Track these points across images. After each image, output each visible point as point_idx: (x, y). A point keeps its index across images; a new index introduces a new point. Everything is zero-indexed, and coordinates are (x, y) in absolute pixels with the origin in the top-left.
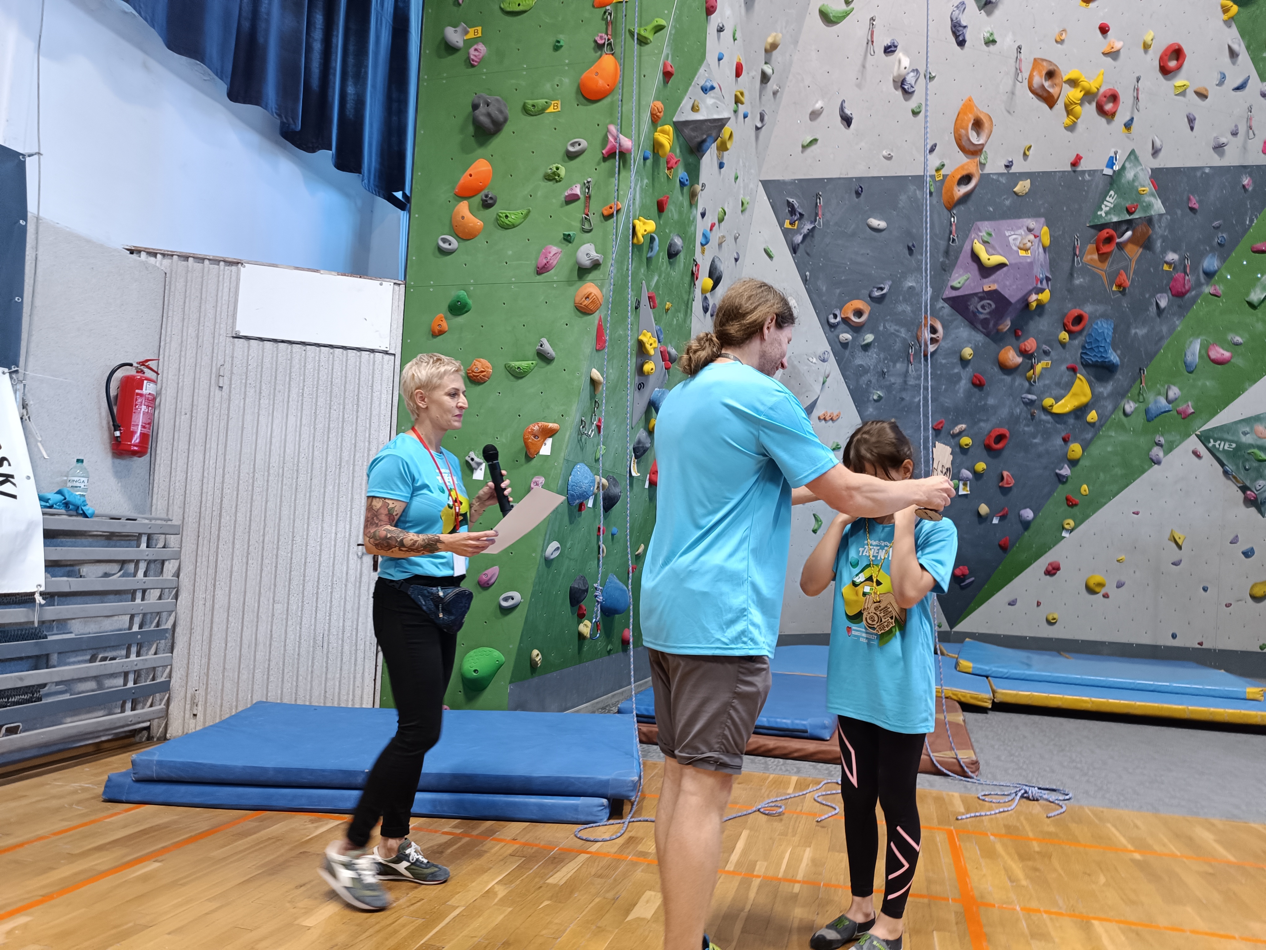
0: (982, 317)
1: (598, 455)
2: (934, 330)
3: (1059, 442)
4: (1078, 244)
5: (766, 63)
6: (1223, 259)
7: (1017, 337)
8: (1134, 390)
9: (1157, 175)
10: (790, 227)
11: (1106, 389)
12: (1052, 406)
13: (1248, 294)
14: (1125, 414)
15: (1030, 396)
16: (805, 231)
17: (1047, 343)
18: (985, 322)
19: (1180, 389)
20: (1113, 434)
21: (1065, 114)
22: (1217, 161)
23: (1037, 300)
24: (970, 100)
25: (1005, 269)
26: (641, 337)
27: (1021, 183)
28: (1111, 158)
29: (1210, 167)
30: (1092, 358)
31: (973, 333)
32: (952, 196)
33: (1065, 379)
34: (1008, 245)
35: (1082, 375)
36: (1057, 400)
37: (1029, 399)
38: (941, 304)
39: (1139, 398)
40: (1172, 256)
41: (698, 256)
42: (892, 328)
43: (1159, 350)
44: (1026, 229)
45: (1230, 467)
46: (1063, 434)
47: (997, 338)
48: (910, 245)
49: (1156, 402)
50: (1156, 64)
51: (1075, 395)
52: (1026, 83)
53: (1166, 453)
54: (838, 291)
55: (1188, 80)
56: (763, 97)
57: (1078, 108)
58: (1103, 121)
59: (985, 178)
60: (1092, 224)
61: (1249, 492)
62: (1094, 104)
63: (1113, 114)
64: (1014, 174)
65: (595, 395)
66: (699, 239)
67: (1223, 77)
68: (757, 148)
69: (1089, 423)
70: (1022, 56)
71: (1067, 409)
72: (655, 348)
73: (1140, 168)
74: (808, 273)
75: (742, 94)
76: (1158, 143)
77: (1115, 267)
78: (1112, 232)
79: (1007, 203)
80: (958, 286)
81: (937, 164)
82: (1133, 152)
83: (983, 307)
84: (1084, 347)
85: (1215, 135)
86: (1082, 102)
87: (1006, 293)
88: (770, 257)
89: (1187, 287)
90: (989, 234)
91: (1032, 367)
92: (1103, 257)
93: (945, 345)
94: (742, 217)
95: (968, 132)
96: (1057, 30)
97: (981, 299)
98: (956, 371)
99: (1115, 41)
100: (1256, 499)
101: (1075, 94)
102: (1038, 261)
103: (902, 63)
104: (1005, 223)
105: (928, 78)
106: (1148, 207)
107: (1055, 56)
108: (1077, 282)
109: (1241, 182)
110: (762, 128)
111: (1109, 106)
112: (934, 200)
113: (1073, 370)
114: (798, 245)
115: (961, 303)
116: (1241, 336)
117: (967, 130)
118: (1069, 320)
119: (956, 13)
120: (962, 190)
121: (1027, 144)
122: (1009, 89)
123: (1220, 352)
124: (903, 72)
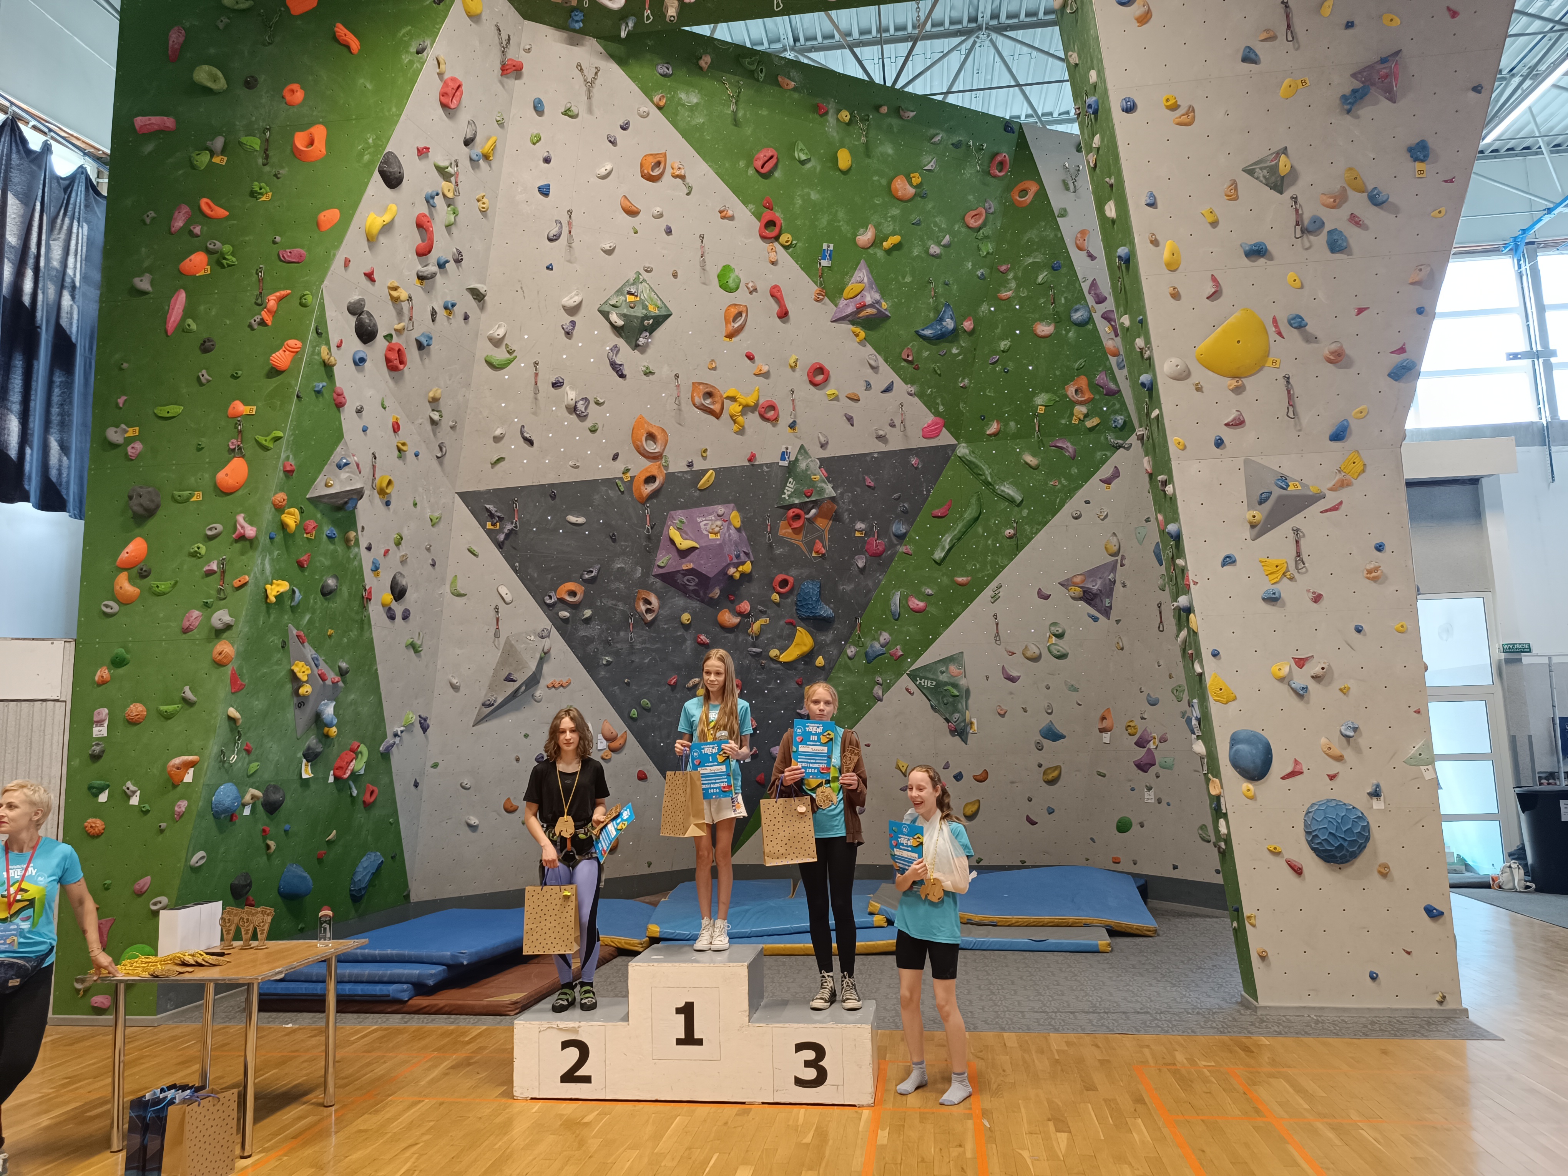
0: (691, 588)
1: (250, 772)
2: (647, 602)
3: (794, 685)
4: (768, 522)
5: (433, 410)
6: (911, 523)
7: (732, 602)
8: (853, 637)
9: (828, 464)
10: (492, 527)
11: (827, 637)
12: (778, 656)
13: (932, 553)
14: (850, 658)
15: (754, 650)
16: (506, 531)
17: (762, 603)
18: (694, 591)
19: (890, 635)
21: (731, 422)
22: (883, 448)
23: (738, 572)
24: (641, 417)
25: (698, 551)
26: (292, 669)
27: (705, 477)
28: (783, 453)
29: (877, 453)
30: (805, 613)
31: (688, 600)
32: (642, 494)
33: (786, 632)
34: (699, 530)
35: (801, 627)
36: (782, 650)
37: (755, 652)
38: (652, 580)
39: (859, 643)
40: (860, 525)
41: (370, 582)
42: (610, 603)
43: (869, 602)
44: (716, 515)
45: (935, 702)
46: (798, 679)
47: (714, 604)
48: (611, 534)
49: (872, 646)
50: (806, 378)
51: (798, 644)
52: (689, 403)
53: (885, 691)
54: (550, 576)
55: (837, 389)
56: (437, 435)
57: (740, 419)
58: (768, 425)
59: (670, 477)
60: (779, 505)
61: (952, 724)
62: (757, 413)
63: (776, 420)
64: (697, 471)
65: (236, 729)
66: (367, 567)
67: (869, 384)
68: (443, 470)
69: (819, 667)
70: (681, 382)
71: (793, 658)
73: (810, 459)
74: (517, 564)
75: (404, 444)
76: (822, 439)
77: (810, 537)
78: (797, 511)
79: (696, 494)
80: (662, 565)
81: (622, 468)
82: (802, 447)
83: (688, 580)
84: (796, 604)
85: (874, 428)
86: (744, 413)
87: (704, 570)
88: (475, 555)
89: (881, 548)
90: (681, 522)
91: (751, 625)
92: (797, 531)
93: (665, 612)
94: (435, 530)
95: (643, 445)
96: (709, 360)
97: (685, 575)
98: (679, 634)
99: (763, 365)
100: (958, 729)
101: (735, 408)
102: (730, 540)
103: (571, 395)
104: (695, 511)
105: (598, 403)
106: (822, 491)
107: (711, 379)
108: (778, 552)
109: (909, 462)
110: (442, 456)
111: (771, 414)
112: (627, 497)
113: (792, 625)
114: (503, 542)
115: (669, 578)
116: (931, 589)
117: (641, 442)
118: (775, 584)
119: (611, 355)
120: (651, 488)
121: (703, 447)
122: (675, 408)
123: (917, 603)
124: (573, 403)
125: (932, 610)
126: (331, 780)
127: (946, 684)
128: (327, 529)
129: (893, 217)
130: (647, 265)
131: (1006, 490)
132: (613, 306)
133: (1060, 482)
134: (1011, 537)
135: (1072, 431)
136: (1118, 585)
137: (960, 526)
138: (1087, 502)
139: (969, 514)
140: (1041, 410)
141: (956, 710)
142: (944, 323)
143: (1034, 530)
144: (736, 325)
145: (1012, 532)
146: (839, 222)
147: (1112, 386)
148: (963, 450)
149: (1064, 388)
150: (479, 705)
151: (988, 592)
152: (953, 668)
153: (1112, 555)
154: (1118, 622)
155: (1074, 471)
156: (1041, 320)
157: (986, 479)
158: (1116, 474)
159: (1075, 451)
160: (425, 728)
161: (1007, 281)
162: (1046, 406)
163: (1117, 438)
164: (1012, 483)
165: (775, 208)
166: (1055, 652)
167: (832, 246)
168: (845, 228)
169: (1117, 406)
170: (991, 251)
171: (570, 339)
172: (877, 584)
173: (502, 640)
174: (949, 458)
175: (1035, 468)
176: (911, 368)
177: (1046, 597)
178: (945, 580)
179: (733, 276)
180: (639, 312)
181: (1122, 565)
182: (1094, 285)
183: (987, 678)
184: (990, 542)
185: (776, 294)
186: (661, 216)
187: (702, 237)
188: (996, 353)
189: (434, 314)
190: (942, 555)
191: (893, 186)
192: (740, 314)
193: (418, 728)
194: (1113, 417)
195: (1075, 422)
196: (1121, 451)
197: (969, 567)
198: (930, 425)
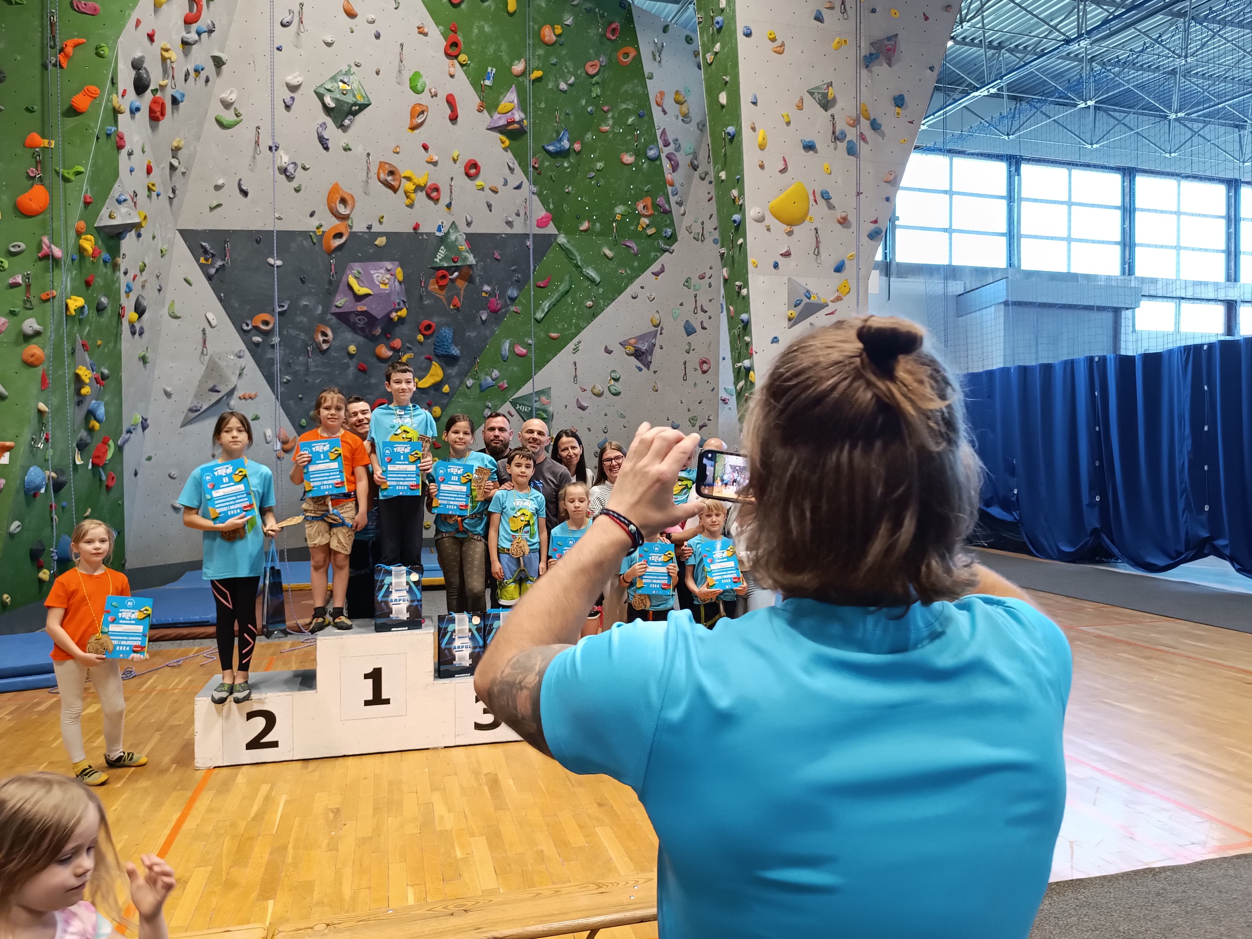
0: (360, 326)
1: (47, 457)
2: (324, 334)
4: (423, 279)
5: (173, 157)
6: (520, 289)
7: (388, 339)
8: (472, 372)
9: (471, 239)
10: (205, 262)
11: (453, 371)
13: (534, 313)
14: (468, 387)
16: (217, 266)
17: (410, 341)
18: (362, 330)
19: (499, 372)
20: (460, 400)
21: (405, 198)
22: (509, 231)
23: (397, 316)
24: (336, 184)
25: (371, 297)
26: (78, 372)
27: (379, 239)
28: (440, 226)
29: (506, 234)
30: (440, 352)
31: (355, 336)
32: (329, 246)
33: (424, 365)
34: (373, 280)
35: (436, 362)
38: (329, 316)
39: (475, 377)
40: (487, 288)
41: (124, 301)
42: (295, 333)
43: (485, 346)
44: (385, 269)
46: (427, 401)
47: (374, 340)
48: (303, 277)
49: (485, 380)
50: (463, 170)
51: (432, 375)
52: (375, 176)
54: (248, 307)
55: (484, 181)
56: (173, 178)
57: (413, 196)
58: (431, 203)
59: (353, 235)
60: (432, 267)
62: (424, 192)
63: (438, 200)
64: (374, 233)
65: (42, 419)
66: (123, 289)
67: (506, 181)
68: (171, 210)
69: (445, 393)
70: (371, 160)
71: (427, 385)
72: (89, 378)
73: (459, 233)
74: (222, 295)
75: (153, 185)
76: (469, 219)
77: (450, 294)
78: (445, 272)
79: (371, 251)
80: (340, 305)
81: (317, 224)
82: (453, 223)
83: (359, 320)
84: (435, 345)
85: (506, 215)
86: (415, 191)
87: (374, 313)
88: (190, 284)
89: (499, 307)
90: (359, 273)
92: (441, 288)
93: (337, 343)
94: (162, 260)
95: (336, 207)
96: (394, 146)
97: (357, 315)
98: (345, 361)
99: (434, 155)
101: (410, 186)
102: (395, 290)
103: (284, 159)
104: (370, 265)
105: (304, 168)
106: (466, 259)
107: (394, 161)
108: (426, 303)
109: (525, 243)
110: (175, 197)
111: (434, 194)
112: (317, 248)
113: (430, 359)
114: (213, 275)
115: (343, 317)
116: (532, 339)
117: (336, 204)
118: (422, 327)
119: (320, 129)
120: (338, 242)
121: (382, 215)
122: (364, 178)
123: (521, 350)
124: (285, 165)
125: (531, 355)
126: (90, 467)
127: (538, 409)
128: (104, 254)
129: (538, 56)
130: (358, 61)
131: (590, 273)
132: (329, 90)
133: (626, 271)
134: (590, 307)
135: (637, 236)
136: (657, 347)
137: (556, 296)
138: (642, 288)
139: (562, 288)
140: (618, 217)
142: (562, 143)
143: (605, 304)
144: (419, 121)
145: (591, 303)
146: (502, 52)
147: (667, 207)
148: (562, 239)
149: (636, 204)
150: (186, 410)
151: (571, 346)
152: (544, 398)
153: (655, 326)
154: (655, 372)
155: (636, 264)
156: (627, 151)
157: (577, 263)
158: (662, 270)
159: (638, 250)
160: (144, 428)
161: (607, 119)
162: (622, 215)
163: (665, 244)
164: (593, 268)
165: (459, 33)
166: (613, 391)
167: (494, 70)
168: (505, 58)
169: (668, 222)
170: (599, 94)
171: (288, 111)
172: (492, 333)
173: (206, 358)
174: (552, 244)
175: (611, 259)
176: (535, 173)
177: (610, 352)
178: (542, 334)
179: (421, 81)
180: (350, 99)
181: (661, 334)
182: (664, 132)
183: (565, 406)
184: (575, 309)
185: (451, 101)
186: (373, 22)
187: (402, 45)
188: (592, 170)
189: (187, 75)
190: (542, 316)
191: (542, 32)
192: (423, 112)
193: (139, 429)
194: (664, 229)
195: (640, 229)
196: (667, 253)
197: (560, 327)
198: (542, 218)
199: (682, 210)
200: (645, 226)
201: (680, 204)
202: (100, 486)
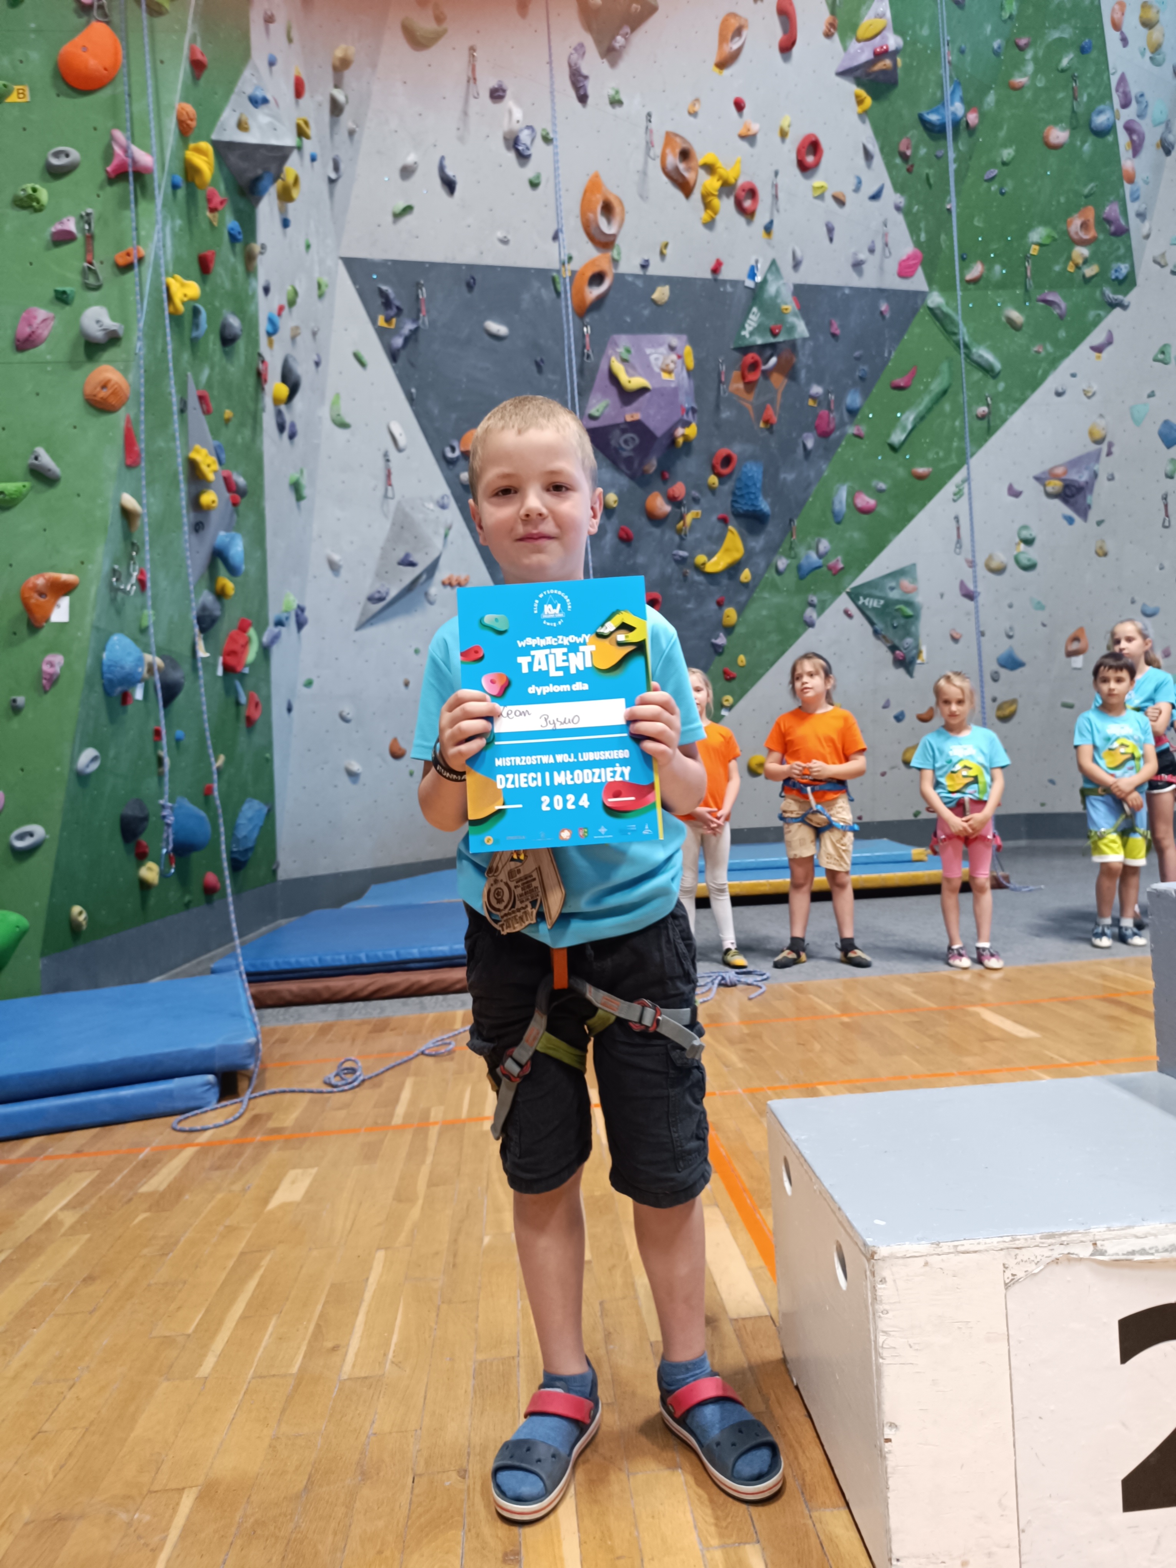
0: (625, 454)
1: (145, 623)
3: (714, 606)
4: (723, 368)
5: (336, 83)
6: (866, 394)
7: (664, 480)
8: (786, 545)
9: (800, 292)
10: (385, 325)
11: (758, 543)
12: (704, 564)
13: (889, 435)
14: (779, 572)
15: (681, 553)
16: (406, 332)
17: (696, 488)
18: (629, 461)
19: (831, 542)
20: (766, 595)
21: (701, 206)
22: (856, 281)
23: (684, 435)
24: (597, 175)
25: (648, 395)
26: (193, 455)
27: (659, 289)
28: (753, 267)
29: (851, 288)
30: (743, 507)
31: (617, 475)
32: (583, 299)
33: (717, 532)
34: (649, 365)
35: (734, 526)
36: (710, 556)
37: (681, 556)
39: (791, 553)
40: (816, 390)
41: (264, 349)
43: (808, 497)
44: (666, 347)
45: (879, 626)
46: (717, 597)
47: (646, 482)
48: (538, 359)
49: (807, 557)
50: (793, 157)
51: (727, 550)
52: (658, 162)
53: (820, 614)
54: (454, 416)
55: (825, 181)
56: (336, 136)
57: (716, 202)
58: (741, 220)
59: (619, 278)
60: (737, 346)
61: (898, 652)
62: (732, 199)
63: (752, 214)
64: (651, 277)
65: (131, 533)
66: (263, 326)
67: (860, 182)
68: (332, 208)
69: (743, 584)
70: (653, 125)
71: (720, 568)
72: (215, 472)
73: (781, 282)
74: (413, 390)
75: (306, 123)
76: (799, 254)
77: (761, 399)
78: (756, 356)
79: (646, 312)
80: (596, 414)
81: (563, 255)
82: (773, 263)
83: (626, 442)
84: (734, 494)
85: (853, 250)
86: (720, 194)
87: (651, 424)
88: (363, 364)
89: (831, 426)
90: (628, 351)
91: (682, 517)
92: (750, 386)
94: (320, 304)
95: (596, 217)
96: (690, 99)
97: (624, 431)
99: (752, 121)
100: (904, 658)
101: (712, 183)
102: (683, 387)
103: (513, 114)
104: (644, 338)
105: (546, 139)
106: (792, 328)
107: (689, 132)
108: (724, 415)
109: (879, 307)
110: (337, 182)
111: (748, 203)
112: (563, 302)
113: (724, 521)
114: (398, 350)
115: (601, 437)
116: (884, 482)
117: (595, 214)
118: (717, 461)
119: (575, 57)
120: (594, 292)
121: (663, 240)
122: (640, 167)
123: (865, 500)
124: (516, 127)
125: (883, 510)
126: (220, 672)
127: (898, 602)
128: (230, 222)
131: (985, 356)
133: (1045, 348)
134: (982, 418)
135: (1067, 281)
136: (1103, 478)
137: (926, 400)
138: (1073, 375)
139: (936, 386)
140: (1034, 250)
141: (908, 634)
142: (951, 109)
143: (1010, 409)
144: (734, 49)
145: (985, 410)
147: (1123, 222)
148: (936, 299)
149: (1066, 221)
150: (364, 600)
151: (950, 488)
152: (905, 582)
153: (1095, 443)
154: (1099, 523)
155: (1062, 333)
156: (1056, 122)
157: (962, 339)
158: (1109, 342)
159: (1066, 307)
160: (300, 625)
161: (1023, 62)
162: (1040, 245)
163: (1115, 293)
164: (989, 346)
166: (1025, 561)
169: (1122, 251)
170: (1014, 13)
172: (820, 474)
173: (392, 504)
174: (918, 308)
175: (1019, 328)
176: (904, 167)
177: (1017, 495)
178: (901, 472)
182: (1123, 79)
183: (942, 596)
184: (957, 423)
185: (785, 10)
188: (993, 164)
190: (903, 437)
192: (739, 31)
193: (292, 623)
194: (1115, 266)
195: (1071, 268)
196: (1118, 311)
197: (931, 456)
198: (909, 258)
199: (1145, 228)
200: (1080, 261)
201: (1141, 216)
202: (238, 716)
